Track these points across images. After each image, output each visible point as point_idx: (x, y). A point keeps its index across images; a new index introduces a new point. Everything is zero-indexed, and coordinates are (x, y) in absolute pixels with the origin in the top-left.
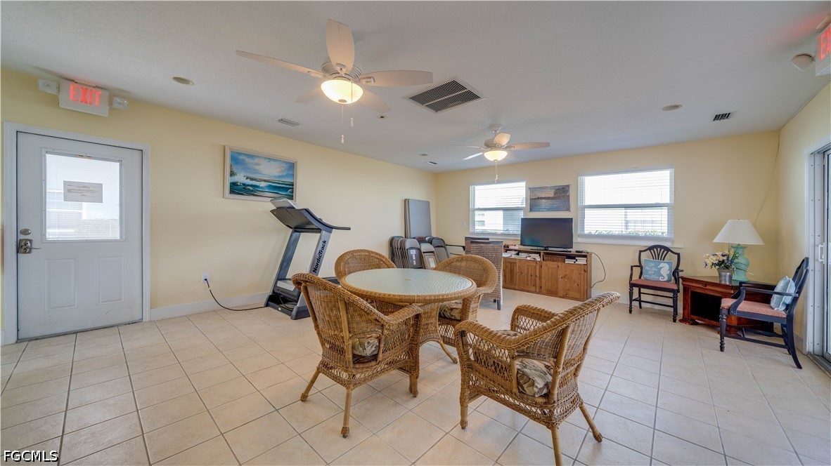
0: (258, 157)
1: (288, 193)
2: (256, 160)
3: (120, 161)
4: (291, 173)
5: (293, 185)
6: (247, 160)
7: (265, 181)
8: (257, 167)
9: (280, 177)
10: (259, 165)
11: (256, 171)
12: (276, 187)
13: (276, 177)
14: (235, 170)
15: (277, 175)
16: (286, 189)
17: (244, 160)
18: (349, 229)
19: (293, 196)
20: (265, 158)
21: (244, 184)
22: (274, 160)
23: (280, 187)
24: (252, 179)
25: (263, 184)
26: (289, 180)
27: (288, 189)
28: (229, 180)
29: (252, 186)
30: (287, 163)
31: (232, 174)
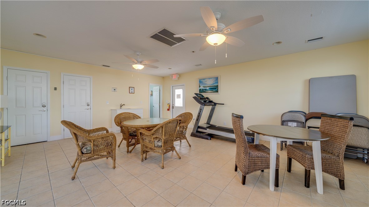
0: (206, 79)
1: (216, 90)
2: (206, 80)
3: (182, 89)
4: (217, 81)
5: (218, 86)
6: (203, 81)
7: (208, 87)
8: (206, 82)
9: (213, 84)
10: (206, 81)
11: (206, 84)
12: (212, 88)
13: (212, 84)
14: (200, 85)
15: (212, 83)
16: (215, 88)
17: (202, 81)
18: (223, 104)
19: (218, 91)
20: (208, 78)
21: (203, 89)
22: (211, 78)
23: (213, 88)
24: (205, 87)
25: (208, 88)
26: (216, 85)
27: (216, 88)
28: (199, 89)
29: (204, 89)
30: (215, 78)
31: (200, 87)
